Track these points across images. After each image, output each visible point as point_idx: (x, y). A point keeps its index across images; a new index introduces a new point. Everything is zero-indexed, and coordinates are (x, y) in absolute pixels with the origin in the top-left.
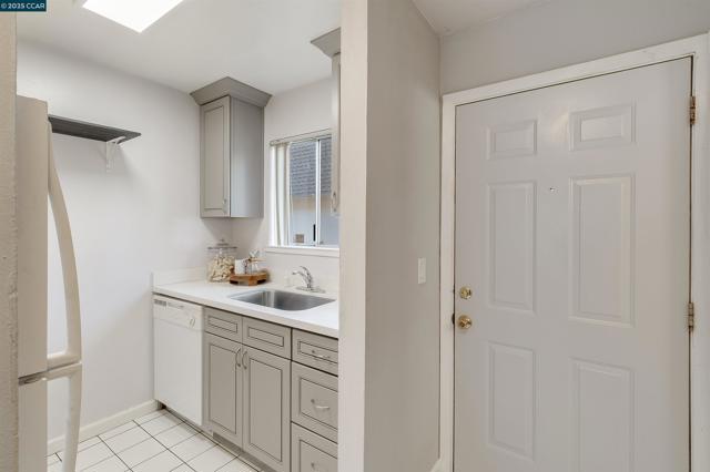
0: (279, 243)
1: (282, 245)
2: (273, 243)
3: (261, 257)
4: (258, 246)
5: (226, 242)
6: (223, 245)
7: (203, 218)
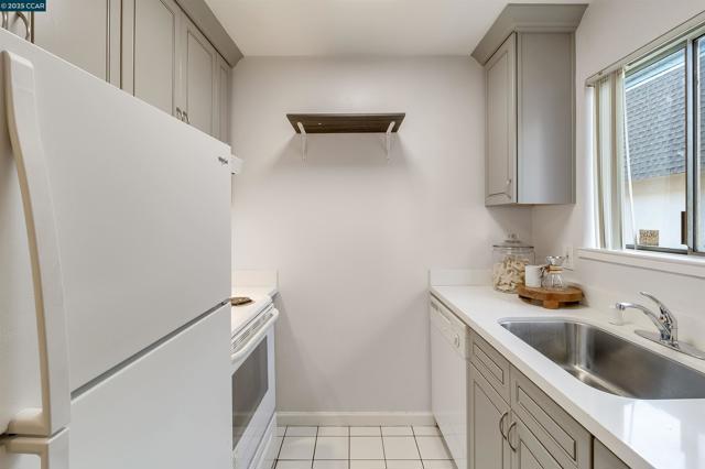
0: (604, 243)
1: (610, 249)
2: (593, 242)
3: (571, 263)
4: (567, 246)
5: (518, 238)
6: (514, 243)
7: (487, 206)
